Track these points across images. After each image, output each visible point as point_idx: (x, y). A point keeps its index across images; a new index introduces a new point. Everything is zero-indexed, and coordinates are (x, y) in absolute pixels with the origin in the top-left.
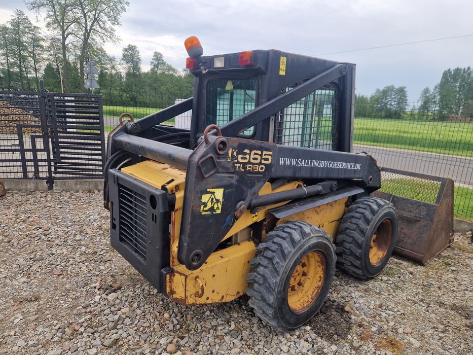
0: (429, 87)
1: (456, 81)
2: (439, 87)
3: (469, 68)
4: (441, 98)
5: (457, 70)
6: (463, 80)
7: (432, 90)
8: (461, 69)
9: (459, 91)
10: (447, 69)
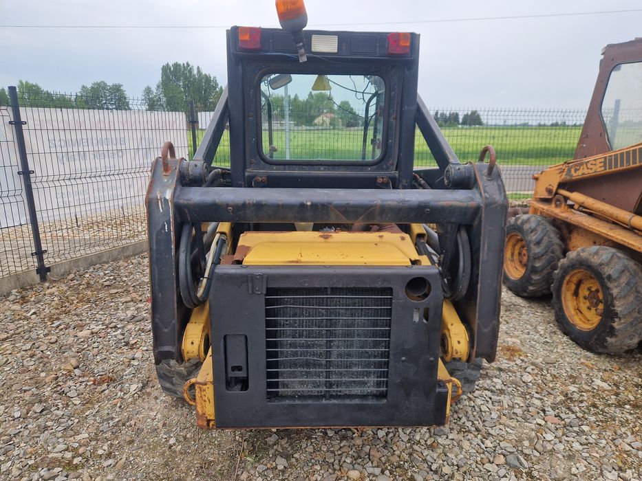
0: (150, 86)
1: (178, 80)
2: (161, 87)
3: (188, 64)
4: (168, 101)
5: (176, 65)
6: (186, 78)
7: (154, 89)
8: (180, 65)
9: (185, 92)
10: (165, 64)
